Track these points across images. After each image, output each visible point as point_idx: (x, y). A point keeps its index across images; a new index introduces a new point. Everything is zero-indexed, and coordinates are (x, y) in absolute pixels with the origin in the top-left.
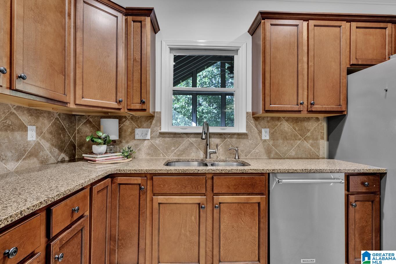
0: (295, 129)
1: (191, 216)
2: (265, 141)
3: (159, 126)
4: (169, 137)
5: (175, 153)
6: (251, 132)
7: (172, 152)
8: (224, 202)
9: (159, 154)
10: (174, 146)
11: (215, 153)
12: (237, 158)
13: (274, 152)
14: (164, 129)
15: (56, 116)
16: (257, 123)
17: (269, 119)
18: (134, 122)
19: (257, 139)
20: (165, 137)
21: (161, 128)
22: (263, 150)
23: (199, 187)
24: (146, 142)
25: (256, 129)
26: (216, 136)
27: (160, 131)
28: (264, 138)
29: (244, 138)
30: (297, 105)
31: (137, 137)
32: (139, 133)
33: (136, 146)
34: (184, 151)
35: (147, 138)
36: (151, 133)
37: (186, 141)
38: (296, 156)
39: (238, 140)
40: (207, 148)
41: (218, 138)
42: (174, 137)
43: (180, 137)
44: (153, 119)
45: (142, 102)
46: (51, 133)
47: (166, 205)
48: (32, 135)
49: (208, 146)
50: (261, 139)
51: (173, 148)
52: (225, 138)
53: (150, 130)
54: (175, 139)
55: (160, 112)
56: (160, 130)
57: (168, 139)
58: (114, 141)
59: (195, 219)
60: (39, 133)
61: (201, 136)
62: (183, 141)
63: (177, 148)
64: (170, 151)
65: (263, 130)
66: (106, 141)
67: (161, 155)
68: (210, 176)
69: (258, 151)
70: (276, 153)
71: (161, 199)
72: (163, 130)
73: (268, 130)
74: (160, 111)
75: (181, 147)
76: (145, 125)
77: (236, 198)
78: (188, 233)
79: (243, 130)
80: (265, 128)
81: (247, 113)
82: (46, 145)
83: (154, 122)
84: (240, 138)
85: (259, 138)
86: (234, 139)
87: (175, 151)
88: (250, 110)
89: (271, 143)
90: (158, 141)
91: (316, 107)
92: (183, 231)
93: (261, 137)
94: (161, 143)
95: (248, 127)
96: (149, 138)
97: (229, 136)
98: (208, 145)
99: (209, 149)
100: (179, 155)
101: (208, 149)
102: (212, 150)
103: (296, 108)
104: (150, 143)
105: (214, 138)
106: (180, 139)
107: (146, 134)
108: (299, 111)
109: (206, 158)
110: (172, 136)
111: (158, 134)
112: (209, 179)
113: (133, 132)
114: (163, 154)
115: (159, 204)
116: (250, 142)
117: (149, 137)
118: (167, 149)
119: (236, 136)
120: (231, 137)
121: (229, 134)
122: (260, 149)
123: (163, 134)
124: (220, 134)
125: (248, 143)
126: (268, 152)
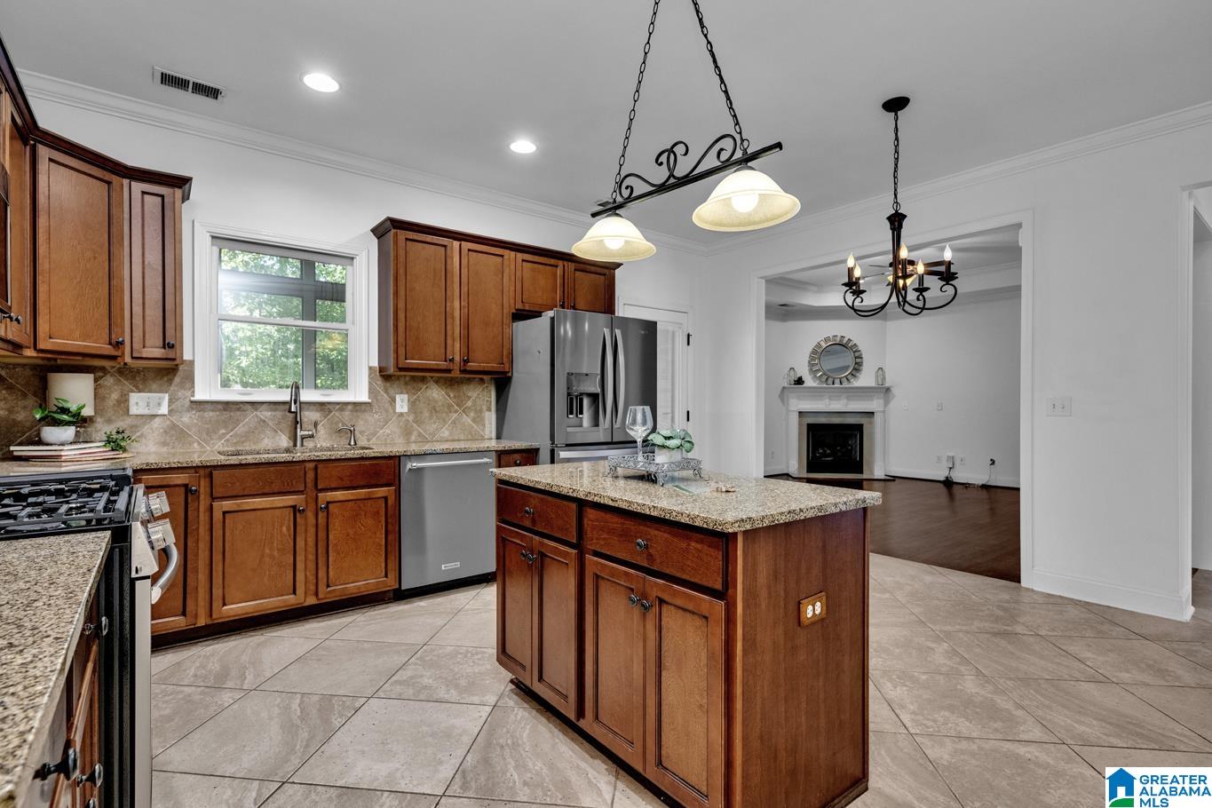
0: (449, 396)
1: (281, 527)
2: (401, 415)
3: (190, 389)
4: (213, 411)
5: (228, 440)
6: (377, 400)
7: (220, 439)
8: (333, 500)
9: (190, 444)
10: (226, 427)
11: (312, 436)
12: (352, 443)
13: (415, 433)
14: (201, 394)
16: (388, 384)
17: (407, 379)
18: (127, 380)
19: (387, 411)
20: (203, 410)
21: (194, 392)
22: (397, 430)
23: (294, 482)
24: (157, 419)
25: (385, 395)
26: (312, 407)
27: (192, 399)
28: (398, 410)
29: (365, 411)
30: (446, 361)
31: (134, 410)
32: (139, 402)
33: (134, 427)
34: (247, 436)
35: (160, 412)
36: (171, 402)
37: (250, 418)
38: (450, 438)
39: (355, 414)
40: (296, 428)
41: (317, 411)
42: (225, 410)
43: (239, 409)
44: (175, 375)
45: (169, 346)
47: (236, 514)
49: (299, 426)
50: (394, 412)
51: (224, 431)
52: (330, 412)
53: (166, 396)
54: (226, 415)
55: (192, 363)
56: (193, 396)
57: (211, 414)
58: (87, 419)
59: (288, 529)
61: (288, 407)
62: (245, 417)
63: (232, 430)
64: (214, 437)
65: (398, 398)
66: (77, 419)
67: (196, 445)
68: (312, 465)
69: (388, 431)
70: (420, 435)
71: (228, 505)
72: (199, 396)
73: (405, 397)
74: (191, 359)
75: (240, 429)
76: (154, 386)
77: (352, 494)
78: (276, 554)
79: (363, 396)
80: (402, 393)
81: (370, 368)
83: (177, 380)
84: (357, 411)
85: (391, 411)
86: (347, 413)
87: (228, 437)
88: (375, 363)
89: (411, 418)
90: (186, 419)
91: (472, 365)
92: (267, 551)
93: (394, 409)
94: (195, 421)
95: (372, 391)
96: (166, 413)
97: (337, 407)
98: (297, 422)
99: (301, 430)
100: (235, 443)
101: (299, 430)
102: (307, 433)
103: (443, 365)
104: (168, 422)
105: (308, 410)
106: (238, 413)
107: (159, 404)
108: (449, 371)
109: (295, 445)
110: (220, 407)
111: (188, 404)
112: (309, 469)
113: (123, 402)
114: (199, 443)
115: (224, 513)
116: (376, 416)
117: (164, 410)
118: (208, 433)
119: (350, 407)
120: (341, 410)
121: (338, 403)
122: (392, 429)
123: (199, 405)
124: (322, 404)
125: (371, 418)
126: (407, 432)
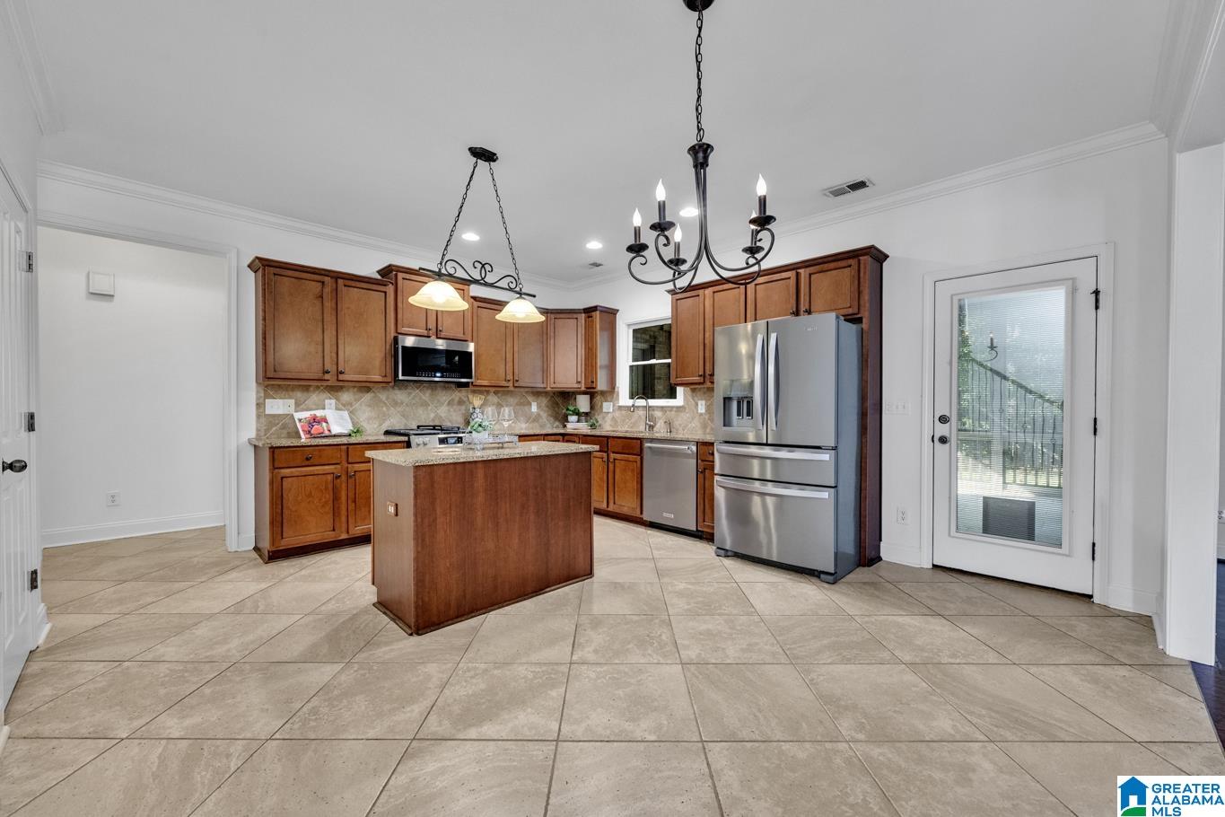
2: (701, 414)
3: (617, 401)
4: (625, 410)
6: (688, 405)
11: (654, 425)
12: (669, 431)
13: (709, 428)
15: (552, 394)
16: (694, 394)
17: (705, 390)
18: (599, 397)
19: (693, 412)
20: (622, 410)
22: (698, 424)
25: (692, 401)
26: (658, 409)
28: (699, 411)
29: (681, 412)
30: (698, 377)
31: (604, 410)
32: (606, 407)
33: (604, 417)
34: (634, 424)
35: (610, 410)
36: (613, 406)
39: (677, 413)
41: (661, 411)
44: (615, 394)
45: (593, 382)
46: (547, 407)
48: (534, 408)
50: (697, 413)
51: (628, 421)
52: (666, 412)
53: (613, 404)
54: (629, 412)
55: (619, 387)
56: (619, 403)
57: (624, 412)
58: (587, 414)
60: (539, 407)
63: (630, 420)
64: (625, 423)
65: (700, 402)
66: (577, 413)
67: (619, 427)
69: (693, 425)
70: (712, 429)
73: (704, 402)
75: (633, 420)
76: (609, 400)
77: (623, 457)
79: (683, 403)
80: (701, 400)
82: (544, 415)
83: (615, 396)
85: (695, 412)
86: (673, 413)
87: (628, 424)
89: (707, 417)
90: (617, 414)
93: (697, 410)
94: (619, 415)
95: (685, 399)
100: (631, 427)
101: (647, 421)
103: (697, 380)
104: (613, 416)
105: (657, 411)
107: (609, 407)
111: (617, 407)
113: (601, 406)
116: (688, 415)
117: (612, 410)
118: (623, 421)
120: (671, 411)
121: (668, 407)
122: (696, 424)
123: (620, 407)
124: (662, 407)
125: (685, 416)
126: (704, 426)
